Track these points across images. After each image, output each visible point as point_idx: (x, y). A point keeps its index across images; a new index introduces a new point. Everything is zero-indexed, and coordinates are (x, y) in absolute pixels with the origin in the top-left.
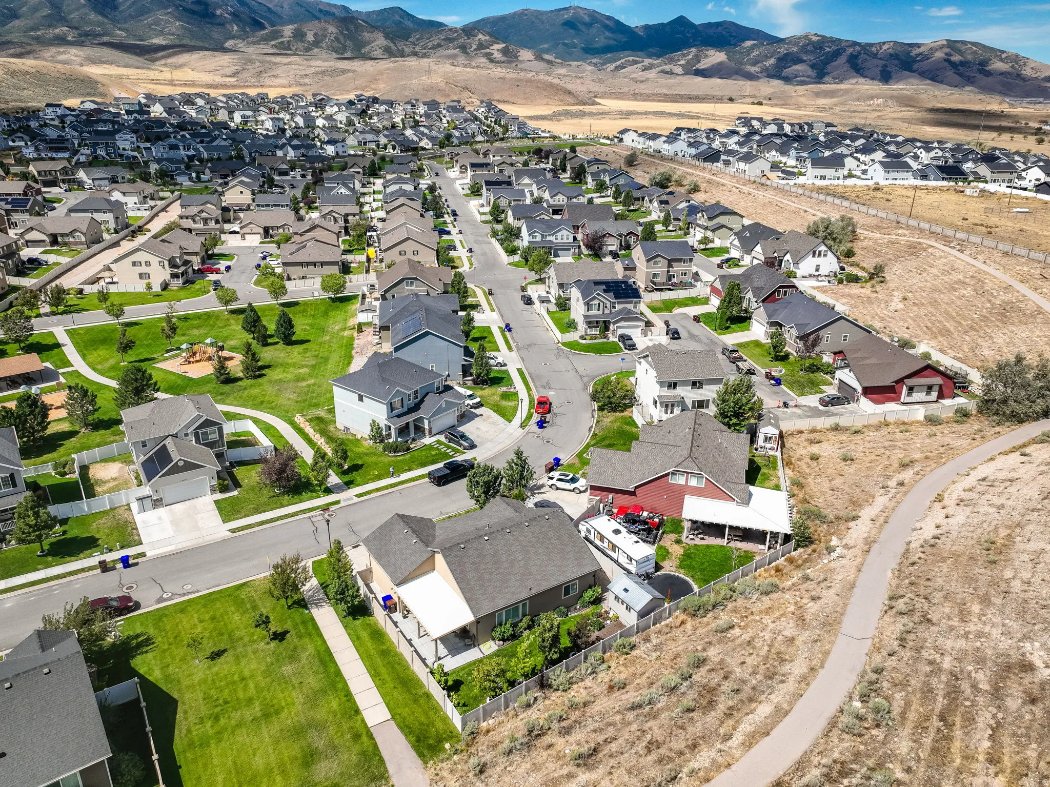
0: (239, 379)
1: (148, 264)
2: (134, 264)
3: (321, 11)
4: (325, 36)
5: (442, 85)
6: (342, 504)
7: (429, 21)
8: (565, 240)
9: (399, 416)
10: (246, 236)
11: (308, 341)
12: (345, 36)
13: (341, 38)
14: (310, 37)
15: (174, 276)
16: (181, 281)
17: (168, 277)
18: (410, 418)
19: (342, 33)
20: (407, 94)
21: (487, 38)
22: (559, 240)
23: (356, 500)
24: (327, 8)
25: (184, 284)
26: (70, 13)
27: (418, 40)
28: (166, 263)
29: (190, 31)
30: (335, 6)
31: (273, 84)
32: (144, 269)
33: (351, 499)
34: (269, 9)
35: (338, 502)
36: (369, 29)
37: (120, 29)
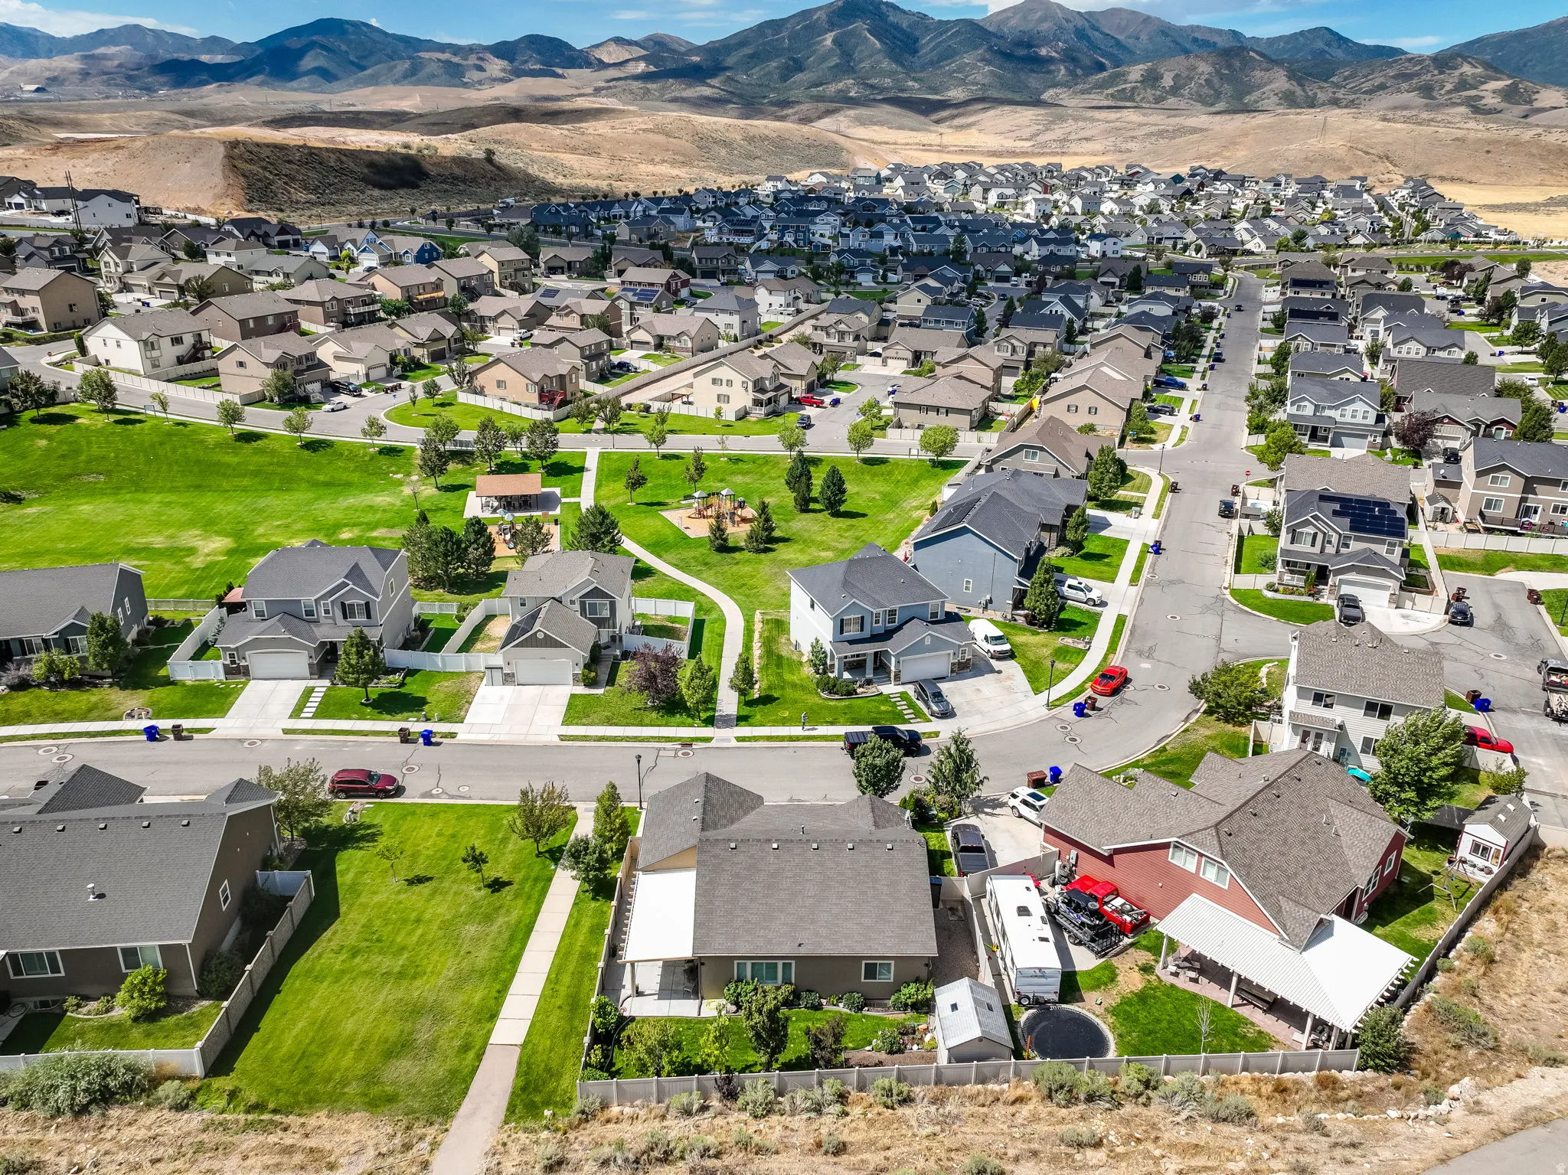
0: (737, 549)
1: (730, 383)
2: (714, 381)
3: (1195, 40)
4: (1191, 79)
5: (1342, 152)
6: (713, 744)
7: (1377, 47)
8: (1359, 420)
9: (852, 642)
10: (889, 361)
11: (864, 515)
12: (1222, 77)
13: (1216, 80)
14: (1168, 81)
15: (757, 403)
16: (763, 411)
17: (749, 404)
18: (869, 649)
19: (1218, 72)
20: (1275, 166)
21: (1480, 70)
22: (1348, 419)
23: (734, 743)
24: (1208, 37)
25: (767, 415)
26: (861, 61)
27: (1346, 79)
28: (750, 385)
29: (1000, 77)
30: (1220, 32)
31: (1080, 150)
32: (724, 390)
33: (728, 740)
34: (1118, 43)
35: (708, 740)
36: (1265, 65)
37: (914, 79)
